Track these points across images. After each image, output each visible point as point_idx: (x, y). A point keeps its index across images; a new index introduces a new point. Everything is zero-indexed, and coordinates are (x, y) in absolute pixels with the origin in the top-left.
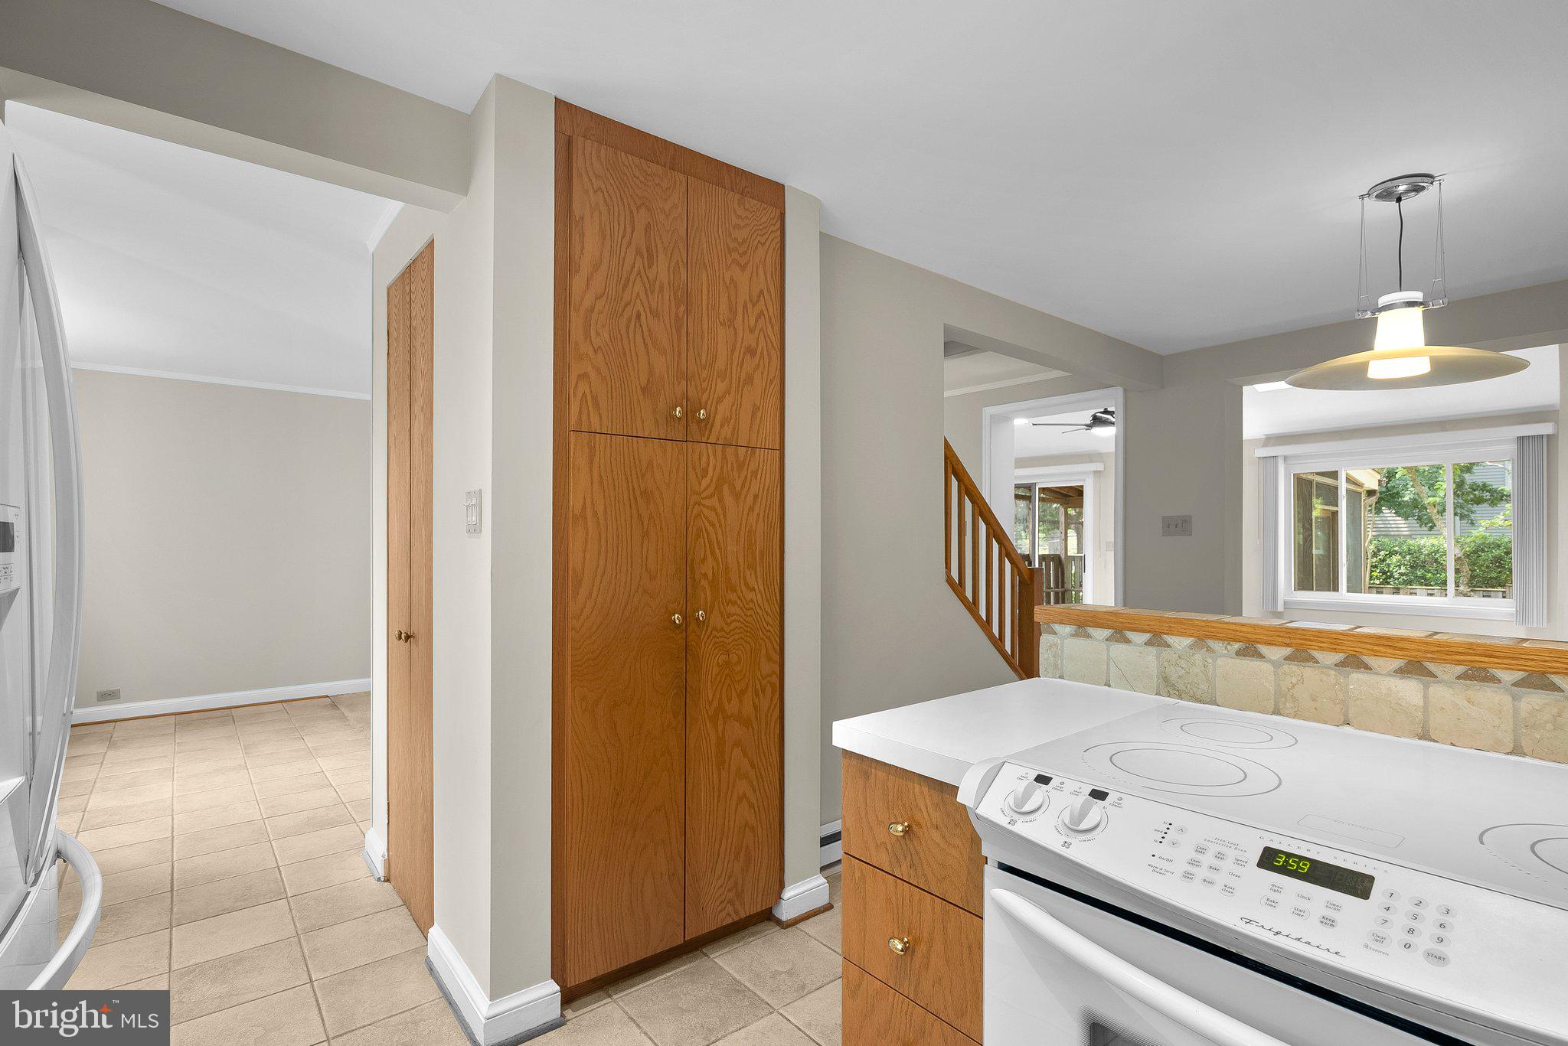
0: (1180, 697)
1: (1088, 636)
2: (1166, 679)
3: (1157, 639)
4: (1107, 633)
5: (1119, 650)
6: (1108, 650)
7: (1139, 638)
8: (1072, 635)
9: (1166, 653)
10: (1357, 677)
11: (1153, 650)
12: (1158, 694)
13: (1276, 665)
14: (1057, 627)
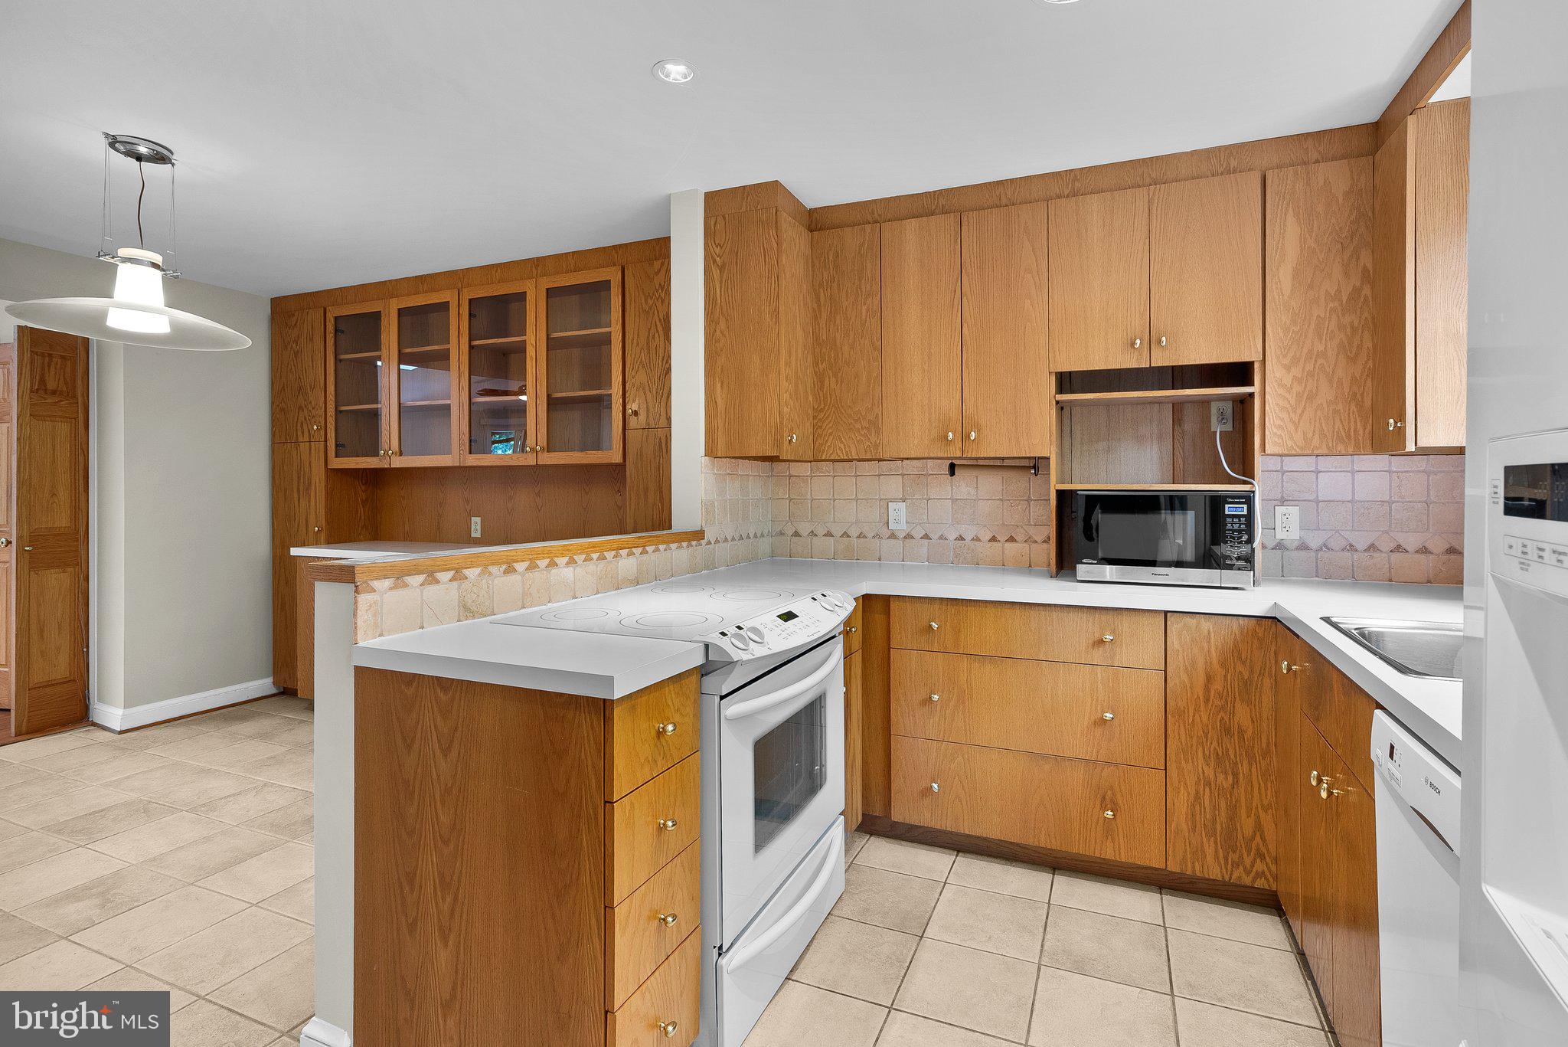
0: (474, 617)
1: (406, 585)
2: (465, 606)
3: (458, 576)
4: (421, 578)
5: (431, 591)
6: (422, 593)
7: (444, 577)
8: (391, 589)
9: (466, 585)
10: (554, 571)
11: (455, 584)
12: (459, 620)
13: (523, 575)
14: (376, 584)
